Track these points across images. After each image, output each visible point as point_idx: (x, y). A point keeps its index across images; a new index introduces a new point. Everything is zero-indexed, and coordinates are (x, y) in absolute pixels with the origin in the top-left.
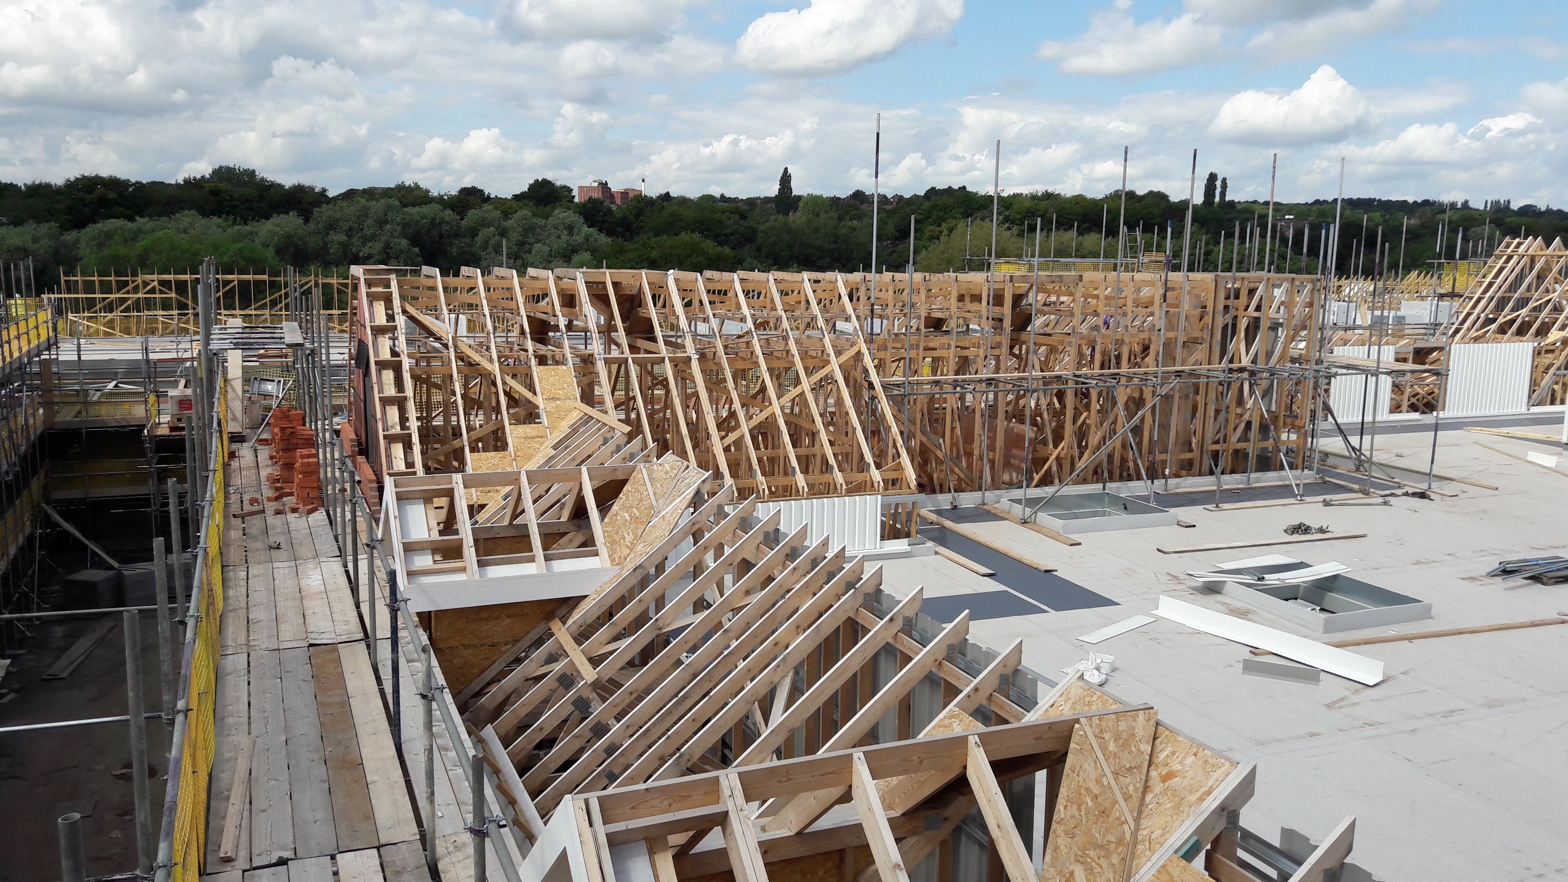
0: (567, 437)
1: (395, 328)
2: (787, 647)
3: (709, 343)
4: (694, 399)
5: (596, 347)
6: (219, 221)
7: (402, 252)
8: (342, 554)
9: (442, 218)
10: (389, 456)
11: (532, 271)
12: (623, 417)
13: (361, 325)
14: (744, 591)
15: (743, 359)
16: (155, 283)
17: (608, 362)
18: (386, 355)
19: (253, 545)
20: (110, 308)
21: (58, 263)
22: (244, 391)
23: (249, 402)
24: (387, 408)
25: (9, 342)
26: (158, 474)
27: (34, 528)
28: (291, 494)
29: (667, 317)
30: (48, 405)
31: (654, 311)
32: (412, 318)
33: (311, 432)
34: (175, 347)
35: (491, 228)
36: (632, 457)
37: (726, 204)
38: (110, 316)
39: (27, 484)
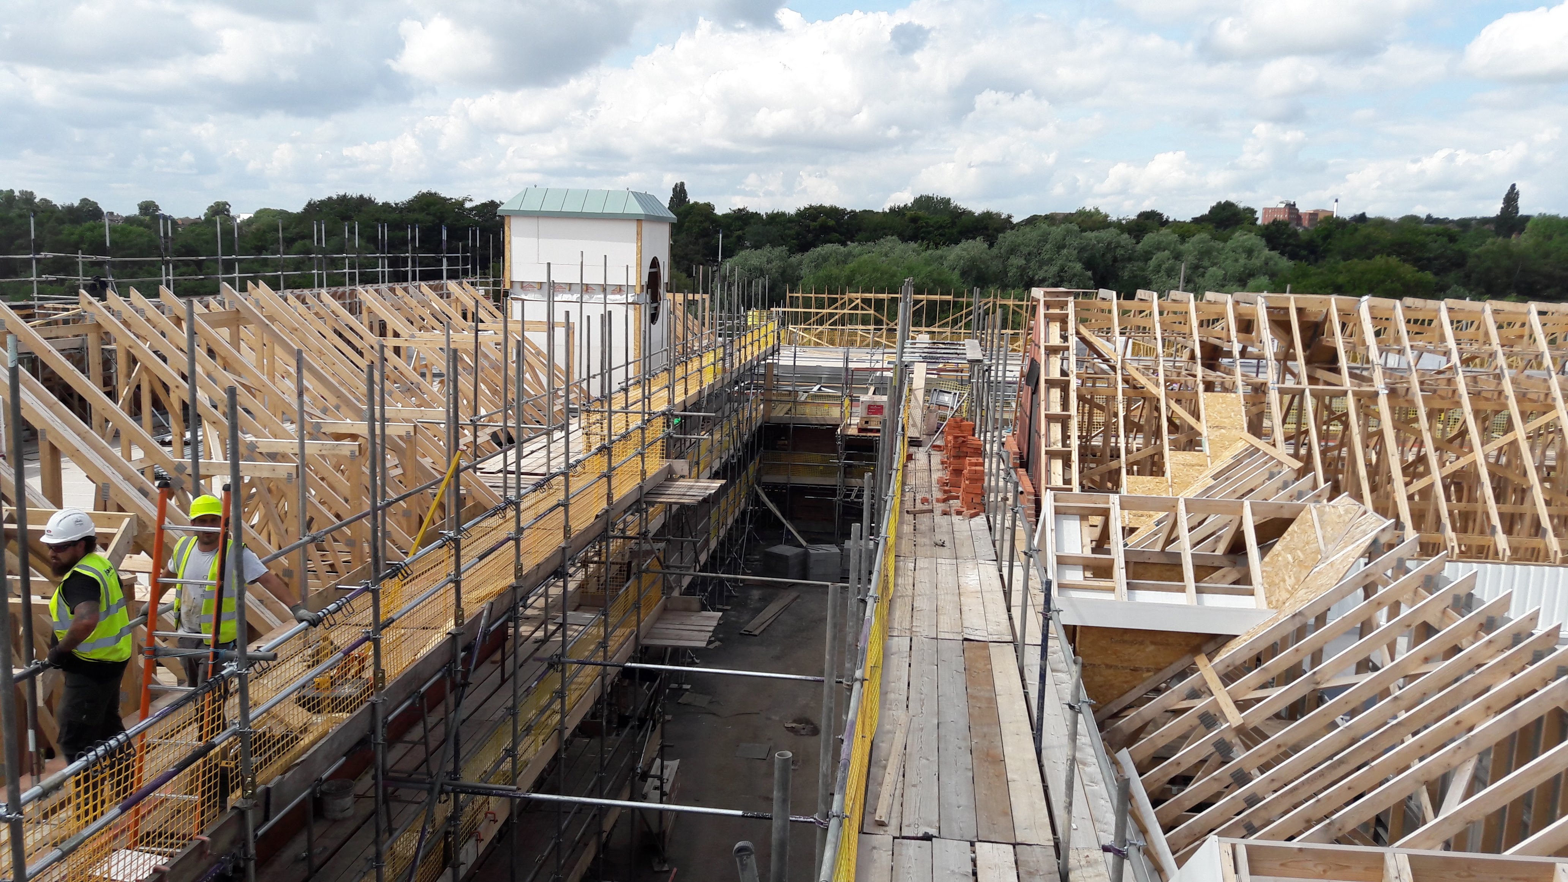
0: (1229, 468)
1: (1067, 348)
2: (1471, 729)
3: (1402, 377)
4: (1376, 438)
5: (1270, 375)
6: (916, 245)
7: (1075, 275)
8: (998, 559)
9: (1119, 242)
10: (1048, 471)
11: (1210, 295)
12: (1292, 452)
13: (1036, 345)
14: (1422, 657)
15: (1442, 398)
16: (859, 301)
17: (1282, 392)
18: (1056, 374)
19: (921, 540)
20: (821, 322)
21: (784, 282)
22: (925, 401)
23: (928, 410)
24: (1051, 424)
25: (745, 347)
26: (845, 468)
27: (747, 504)
28: (957, 498)
29: (1354, 347)
30: (767, 401)
31: (1341, 341)
32: (1083, 339)
33: (979, 443)
34: (869, 358)
35: (1166, 252)
36: (1300, 495)
37: (1433, 226)
38: (820, 328)
39: (746, 467)
